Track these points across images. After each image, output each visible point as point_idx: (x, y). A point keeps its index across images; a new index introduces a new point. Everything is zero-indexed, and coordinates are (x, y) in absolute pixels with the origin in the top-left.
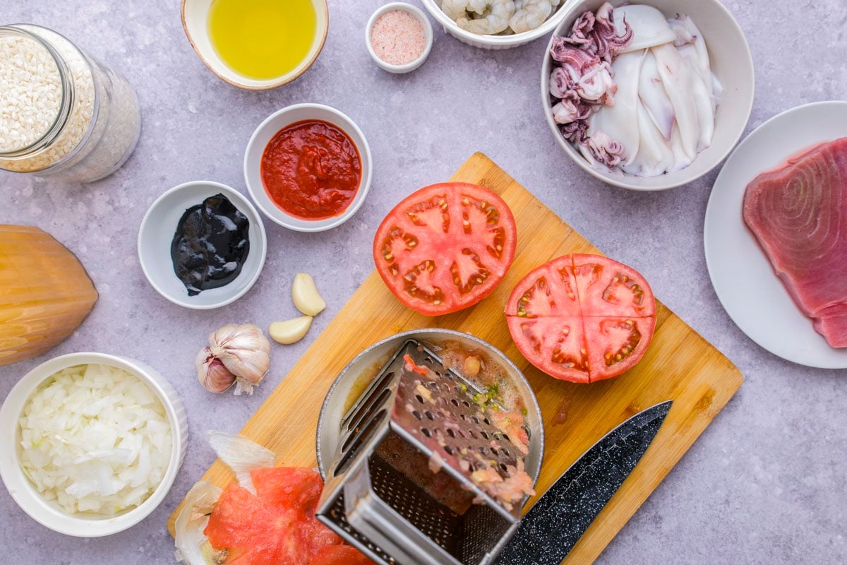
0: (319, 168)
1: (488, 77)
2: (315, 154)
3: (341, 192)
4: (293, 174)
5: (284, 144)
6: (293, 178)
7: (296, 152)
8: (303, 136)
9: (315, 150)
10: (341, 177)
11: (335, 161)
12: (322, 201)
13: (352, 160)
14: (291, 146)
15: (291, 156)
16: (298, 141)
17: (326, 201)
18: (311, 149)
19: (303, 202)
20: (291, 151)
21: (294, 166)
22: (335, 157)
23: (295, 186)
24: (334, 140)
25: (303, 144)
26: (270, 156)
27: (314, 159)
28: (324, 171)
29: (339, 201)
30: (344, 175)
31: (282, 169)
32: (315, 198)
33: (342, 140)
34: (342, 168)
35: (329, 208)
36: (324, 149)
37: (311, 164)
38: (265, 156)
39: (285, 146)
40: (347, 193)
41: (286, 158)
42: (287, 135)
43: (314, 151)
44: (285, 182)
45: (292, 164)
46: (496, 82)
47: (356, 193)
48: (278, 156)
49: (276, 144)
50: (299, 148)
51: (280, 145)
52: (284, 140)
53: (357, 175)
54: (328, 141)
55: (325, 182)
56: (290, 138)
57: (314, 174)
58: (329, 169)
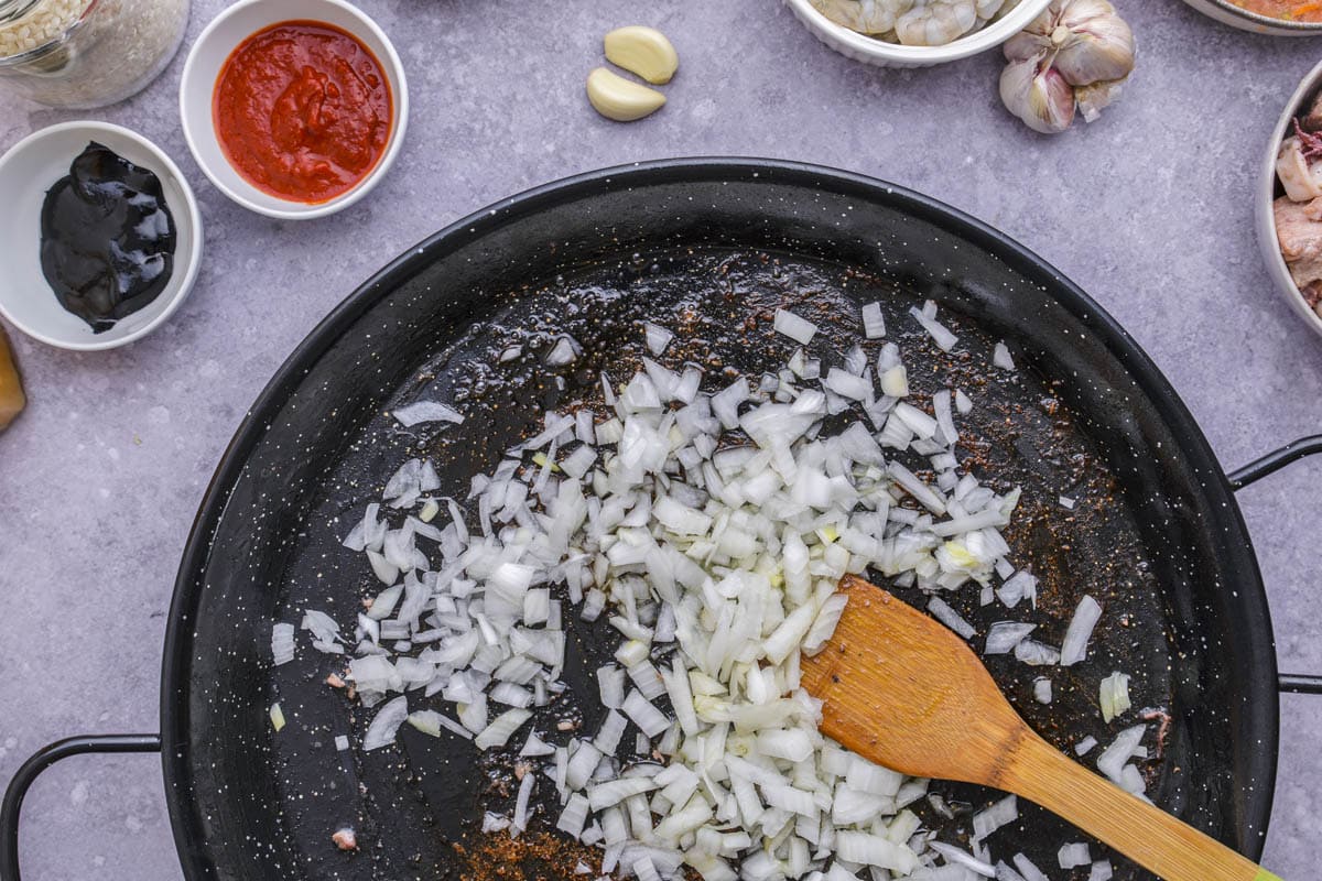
0: (314, 113)
1: (868, 84)
2: (319, 87)
3: (334, 168)
4: (270, 105)
5: (276, 48)
6: (267, 111)
7: (289, 68)
8: (313, 50)
9: (323, 80)
10: (345, 144)
11: (346, 114)
12: (297, 169)
13: (376, 123)
14: (286, 56)
15: (281, 74)
16: (300, 54)
17: (303, 170)
18: (317, 76)
19: (265, 157)
20: (282, 65)
21: (278, 92)
22: (349, 107)
23: (263, 124)
24: (362, 78)
25: (307, 63)
26: (246, 58)
27: (313, 95)
28: (322, 121)
29: (326, 182)
30: (352, 143)
31: (256, 88)
32: (288, 160)
33: (375, 85)
34: (353, 130)
35: (304, 184)
36: (338, 87)
37: (305, 101)
38: (236, 53)
39: (277, 52)
40: (344, 175)
41: (269, 72)
42: (287, 36)
43: (318, 80)
44: (251, 110)
45: (276, 88)
46: (879, 94)
47: (359, 180)
48: (258, 63)
49: (265, 42)
50: (298, 66)
51: (269, 47)
52: (280, 42)
53: (373, 152)
54: (351, 74)
55: (315, 138)
56: (290, 42)
57: (302, 120)
58: (332, 122)
